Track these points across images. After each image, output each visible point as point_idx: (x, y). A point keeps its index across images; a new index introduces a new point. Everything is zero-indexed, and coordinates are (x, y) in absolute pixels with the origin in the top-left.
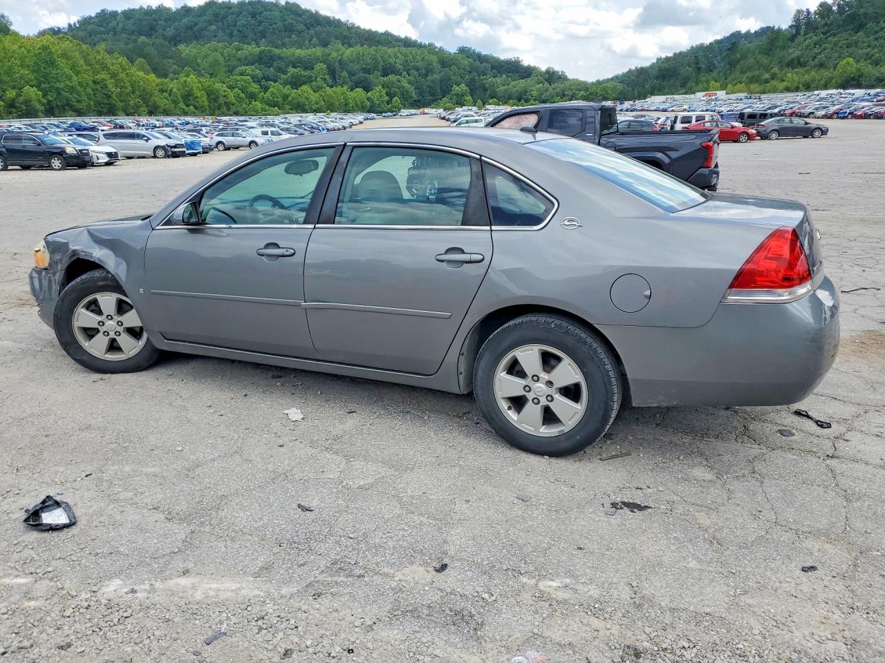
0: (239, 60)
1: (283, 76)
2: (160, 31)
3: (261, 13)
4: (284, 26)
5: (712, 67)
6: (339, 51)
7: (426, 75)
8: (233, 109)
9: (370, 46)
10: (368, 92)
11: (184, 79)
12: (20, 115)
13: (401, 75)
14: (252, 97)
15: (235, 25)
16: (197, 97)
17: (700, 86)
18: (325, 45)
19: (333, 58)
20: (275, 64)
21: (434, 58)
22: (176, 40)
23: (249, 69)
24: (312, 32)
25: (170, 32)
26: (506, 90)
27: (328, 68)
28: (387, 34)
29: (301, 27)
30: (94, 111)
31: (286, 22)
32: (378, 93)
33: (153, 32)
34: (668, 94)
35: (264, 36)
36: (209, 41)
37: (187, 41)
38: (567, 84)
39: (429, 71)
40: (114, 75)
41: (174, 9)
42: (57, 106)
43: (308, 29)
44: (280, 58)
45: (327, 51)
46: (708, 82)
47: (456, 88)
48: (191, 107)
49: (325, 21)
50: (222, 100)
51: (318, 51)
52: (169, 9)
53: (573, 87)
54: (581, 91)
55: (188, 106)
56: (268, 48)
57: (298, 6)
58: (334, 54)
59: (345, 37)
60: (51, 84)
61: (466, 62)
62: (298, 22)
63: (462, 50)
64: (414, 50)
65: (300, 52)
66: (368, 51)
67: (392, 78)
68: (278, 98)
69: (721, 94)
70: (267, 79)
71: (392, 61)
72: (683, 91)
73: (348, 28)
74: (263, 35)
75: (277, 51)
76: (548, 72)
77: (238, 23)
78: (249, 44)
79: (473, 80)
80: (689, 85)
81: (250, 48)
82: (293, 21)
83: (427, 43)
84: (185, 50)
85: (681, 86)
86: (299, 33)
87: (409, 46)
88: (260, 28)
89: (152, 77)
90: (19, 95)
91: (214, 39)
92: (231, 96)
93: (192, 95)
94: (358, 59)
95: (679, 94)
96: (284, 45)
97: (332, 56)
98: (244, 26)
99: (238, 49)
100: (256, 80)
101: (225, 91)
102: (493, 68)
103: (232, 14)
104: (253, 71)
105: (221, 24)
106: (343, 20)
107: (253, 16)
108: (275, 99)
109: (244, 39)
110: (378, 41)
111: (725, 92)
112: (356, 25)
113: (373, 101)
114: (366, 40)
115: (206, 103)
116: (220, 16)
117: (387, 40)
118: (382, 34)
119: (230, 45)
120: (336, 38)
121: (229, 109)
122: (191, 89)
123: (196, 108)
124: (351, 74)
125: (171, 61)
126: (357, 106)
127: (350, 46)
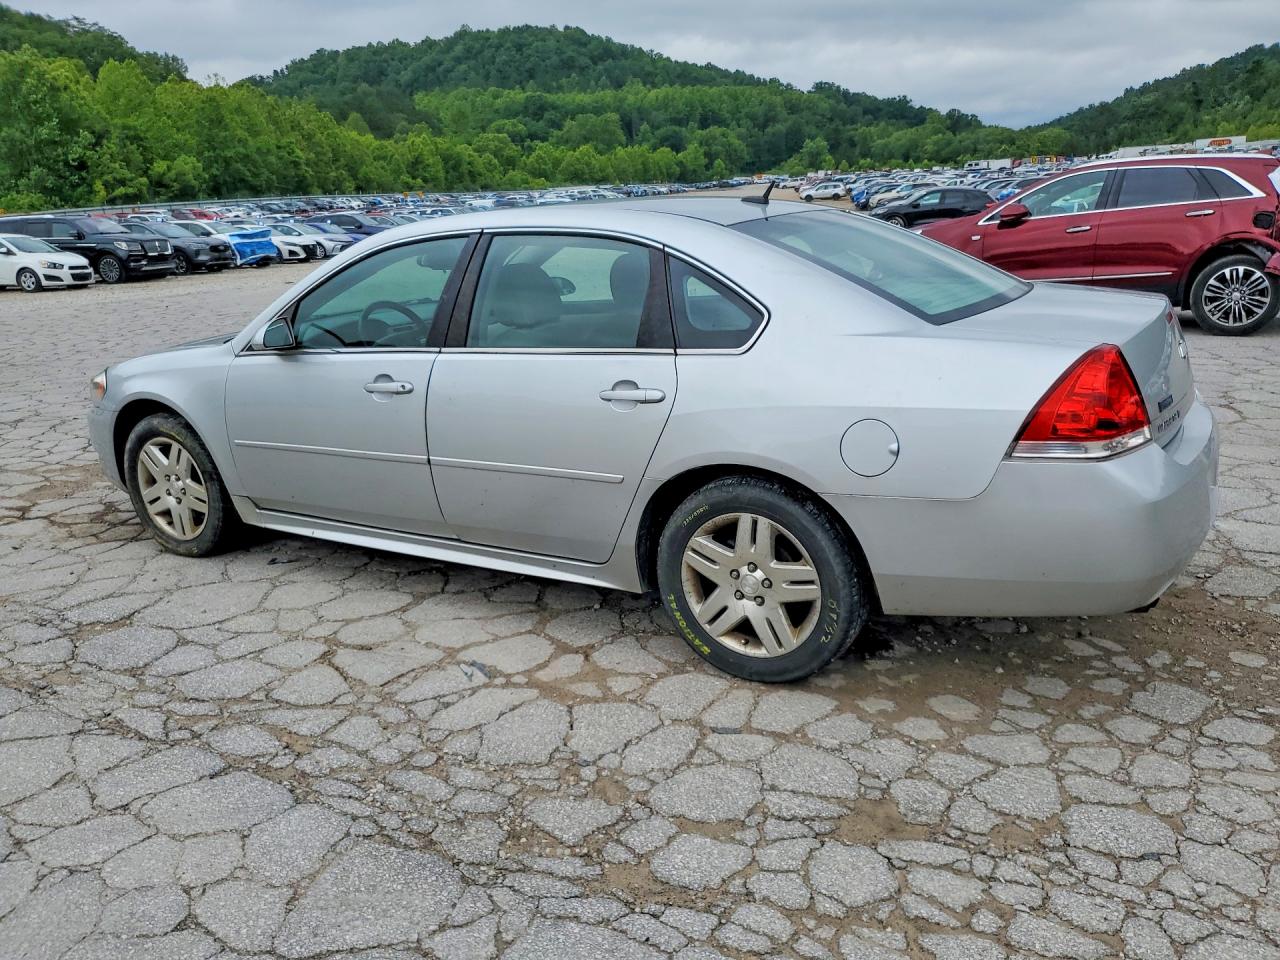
0: (497, 111)
1: (556, 132)
2: (392, 75)
3: (531, 45)
4: (562, 60)
5: (1221, 99)
6: (636, 94)
7: (764, 126)
8: (481, 181)
9: (683, 85)
10: (677, 152)
11: (414, 139)
12: (171, 197)
13: (727, 126)
14: (510, 163)
15: (493, 63)
16: (428, 165)
17: (1201, 129)
18: (618, 85)
19: (629, 105)
20: (547, 115)
21: (778, 99)
22: (413, 87)
23: (508, 123)
24: (600, 67)
25: (405, 76)
26: (886, 145)
27: (622, 119)
28: (709, 67)
29: (584, 61)
30: (277, 188)
31: (564, 56)
32: (692, 154)
33: (383, 78)
34: (1146, 144)
35: (531, 77)
36: (456, 86)
37: (427, 87)
38: (981, 133)
39: (769, 120)
40: (309, 137)
41: (412, 44)
42: (225, 182)
43: (595, 63)
44: (555, 107)
45: (621, 94)
46: (1214, 122)
47: (809, 144)
48: (419, 180)
49: (619, 51)
50: (465, 168)
51: (608, 95)
52: (406, 45)
53: (989, 138)
54: (1002, 143)
55: (414, 178)
56: (538, 93)
57: (583, 32)
58: (631, 99)
59: (649, 74)
60: (218, 151)
61: (825, 105)
62: (580, 54)
63: (820, 87)
64: (748, 90)
65: (583, 98)
66: (681, 93)
67: (715, 130)
68: (545, 164)
69: (1239, 141)
70: (533, 137)
71: (715, 106)
72: (1172, 138)
73: (653, 61)
74: (531, 74)
75: (551, 98)
76: (952, 114)
77: (497, 60)
78: (512, 88)
79: (836, 131)
80: (1181, 129)
81: (512, 93)
82: (574, 54)
83: (768, 80)
84: (422, 100)
85: (1169, 132)
86: (583, 69)
87: (741, 84)
88: (528, 65)
89: (369, 138)
90: (169, 169)
91: (463, 83)
92: (480, 162)
93: (421, 162)
94: (664, 105)
95: (1165, 144)
96: (560, 88)
97: (627, 102)
98: (505, 63)
99: (496, 97)
100: (516, 138)
101: (470, 156)
102: (865, 112)
103: (490, 46)
104: (514, 125)
105: (474, 62)
106: (646, 49)
107: (519, 48)
108: (543, 167)
109: (504, 82)
110: (696, 78)
111: (1244, 137)
112: (665, 56)
113: (685, 167)
114: (679, 77)
115: (442, 174)
116: (474, 51)
117: (709, 74)
118: (701, 67)
119: (485, 90)
120: (635, 76)
121: (474, 182)
122: (421, 154)
123: (425, 180)
124: (655, 127)
125: (402, 115)
126: (661, 173)
127: (654, 86)
